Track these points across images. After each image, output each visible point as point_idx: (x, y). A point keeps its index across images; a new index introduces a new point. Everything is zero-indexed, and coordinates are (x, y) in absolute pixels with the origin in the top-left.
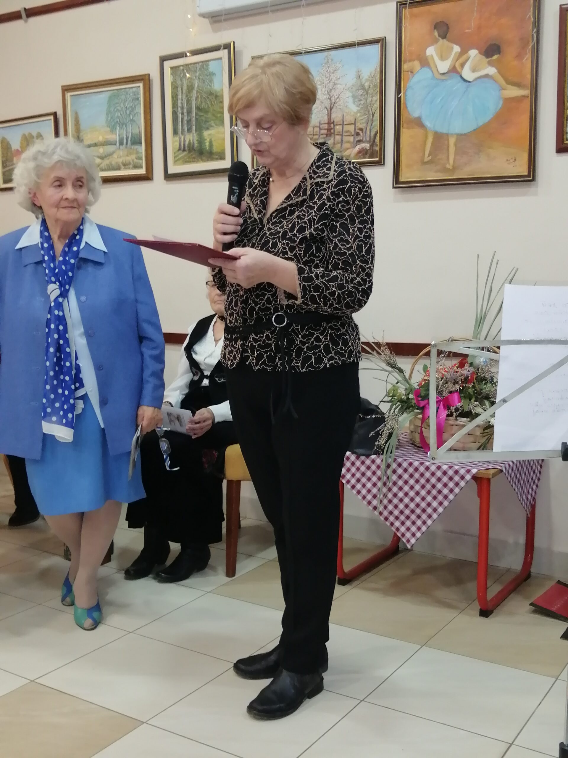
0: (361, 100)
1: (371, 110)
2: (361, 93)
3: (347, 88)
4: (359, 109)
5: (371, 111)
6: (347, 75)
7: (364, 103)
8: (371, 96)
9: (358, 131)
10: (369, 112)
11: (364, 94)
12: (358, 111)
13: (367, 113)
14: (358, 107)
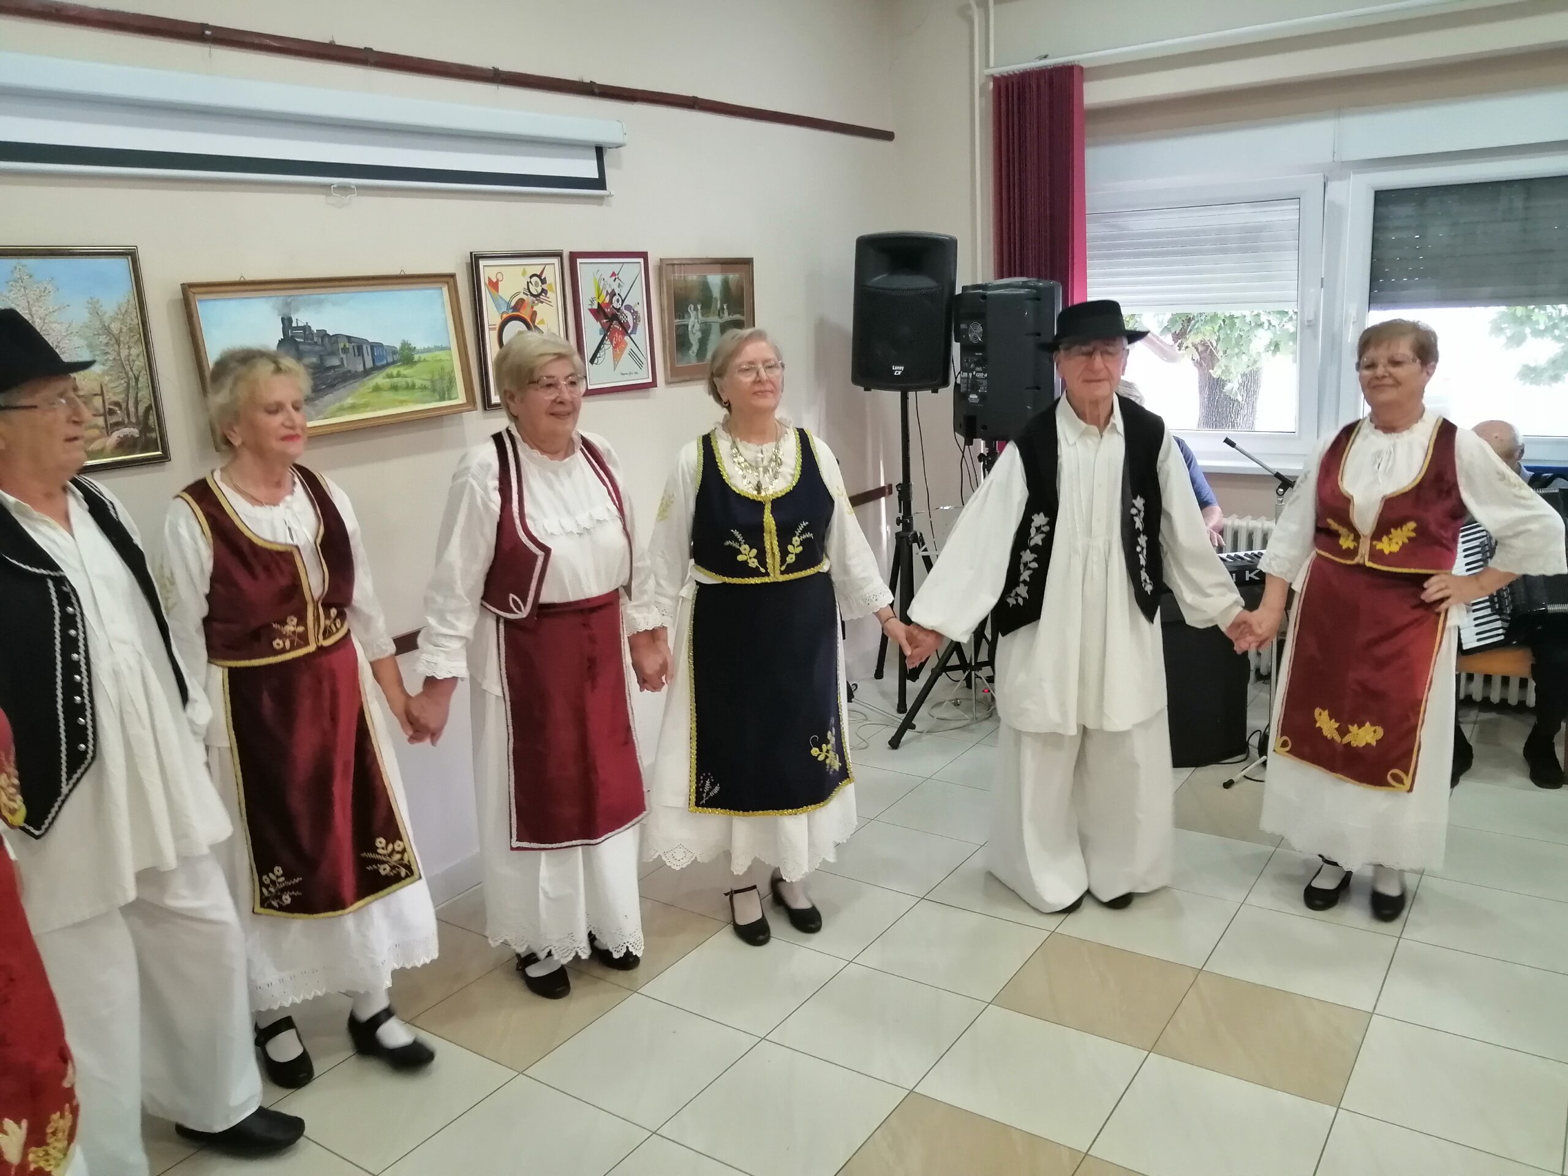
0: (107, 353)
1: (131, 369)
2: (106, 341)
3: (75, 331)
4: (106, 368)
5: (130, 373)
6: (68, 306)
7: (114, 359)
8: (127, 347)
9: (111, 407)
10: (127, 374)
11: (112, 342)
12: (105, 373)
13: (123, 375)
14: (104, 365)
